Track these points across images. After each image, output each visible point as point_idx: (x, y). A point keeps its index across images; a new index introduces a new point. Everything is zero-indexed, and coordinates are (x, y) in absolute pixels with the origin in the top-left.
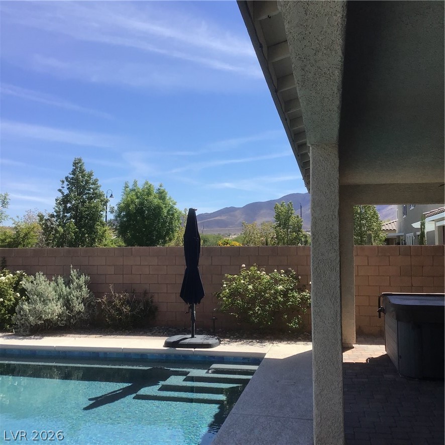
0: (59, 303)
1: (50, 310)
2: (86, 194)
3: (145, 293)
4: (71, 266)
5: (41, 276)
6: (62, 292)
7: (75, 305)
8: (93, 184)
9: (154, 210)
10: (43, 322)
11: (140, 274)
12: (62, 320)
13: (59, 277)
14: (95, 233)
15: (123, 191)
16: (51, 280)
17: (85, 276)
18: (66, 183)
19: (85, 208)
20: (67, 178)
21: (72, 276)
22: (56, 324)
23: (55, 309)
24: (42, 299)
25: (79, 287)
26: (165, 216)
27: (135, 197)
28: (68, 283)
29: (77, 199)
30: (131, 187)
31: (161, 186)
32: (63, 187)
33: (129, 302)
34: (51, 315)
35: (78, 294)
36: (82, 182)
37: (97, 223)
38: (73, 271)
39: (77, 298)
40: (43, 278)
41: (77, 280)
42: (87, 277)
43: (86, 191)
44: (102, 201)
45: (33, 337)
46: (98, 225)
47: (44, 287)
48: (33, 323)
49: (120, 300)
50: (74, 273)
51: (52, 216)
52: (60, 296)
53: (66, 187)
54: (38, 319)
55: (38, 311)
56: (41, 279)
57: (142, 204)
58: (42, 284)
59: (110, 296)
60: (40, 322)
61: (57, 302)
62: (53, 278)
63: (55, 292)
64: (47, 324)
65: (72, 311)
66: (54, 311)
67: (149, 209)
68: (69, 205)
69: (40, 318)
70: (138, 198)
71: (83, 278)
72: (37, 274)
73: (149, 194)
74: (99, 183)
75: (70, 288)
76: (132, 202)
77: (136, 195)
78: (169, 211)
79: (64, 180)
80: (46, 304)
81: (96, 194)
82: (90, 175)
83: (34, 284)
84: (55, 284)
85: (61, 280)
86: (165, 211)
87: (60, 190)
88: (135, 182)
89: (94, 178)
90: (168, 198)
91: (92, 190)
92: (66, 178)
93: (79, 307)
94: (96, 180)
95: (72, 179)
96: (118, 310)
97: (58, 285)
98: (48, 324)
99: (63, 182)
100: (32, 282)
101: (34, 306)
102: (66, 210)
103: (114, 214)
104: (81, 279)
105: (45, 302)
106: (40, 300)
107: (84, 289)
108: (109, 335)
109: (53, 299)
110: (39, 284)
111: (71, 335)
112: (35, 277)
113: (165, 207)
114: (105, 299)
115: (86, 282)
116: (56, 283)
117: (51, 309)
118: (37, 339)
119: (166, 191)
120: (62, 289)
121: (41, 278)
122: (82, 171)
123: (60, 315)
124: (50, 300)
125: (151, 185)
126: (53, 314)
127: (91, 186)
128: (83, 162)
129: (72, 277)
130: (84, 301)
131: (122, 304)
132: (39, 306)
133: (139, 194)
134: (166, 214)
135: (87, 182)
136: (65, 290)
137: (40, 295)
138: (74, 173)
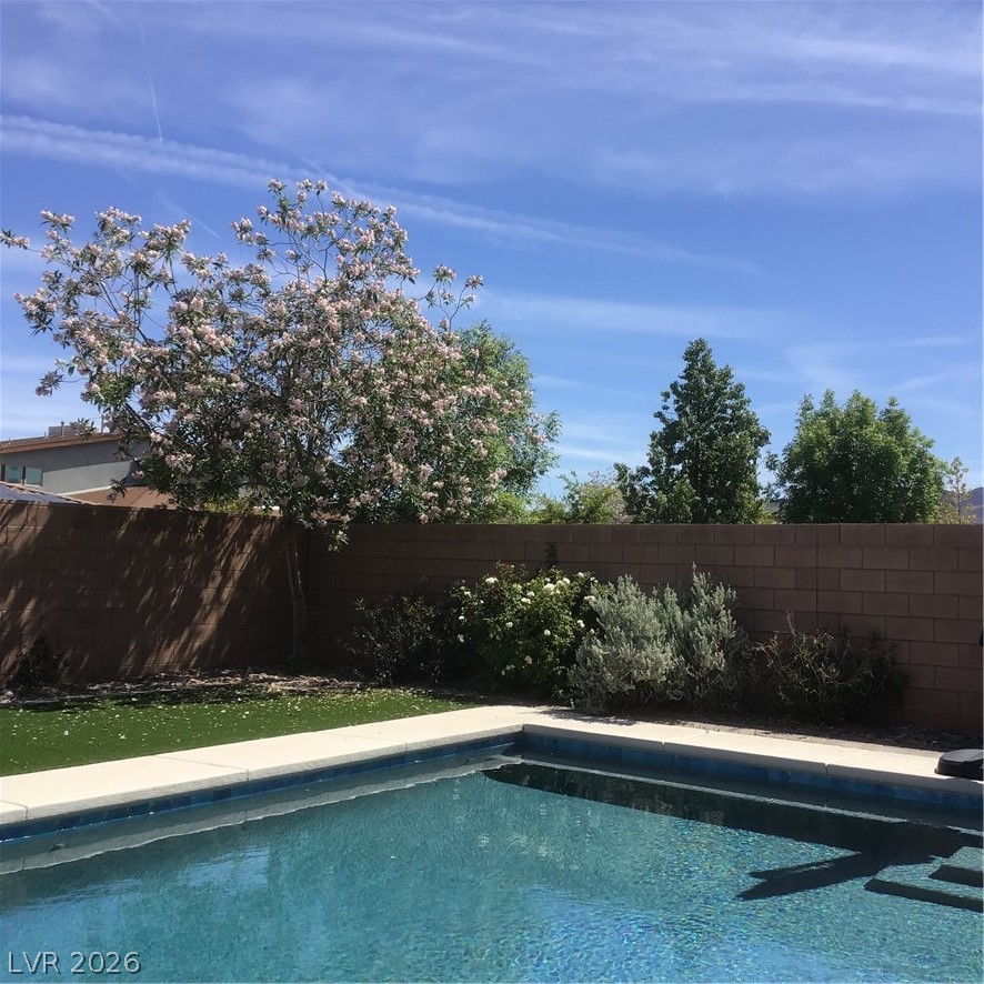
0: (668, 648)
1: (649, 661)
2: (716, 421)
3: (875, 638)
4: (694, 566)
5: (628, 584)
6: (675, 622)
7: (703, 653)
8: (734, 396)
9: (877, 459)
10: (633, 687)
11: (862, 592)
12: (676, 687)
13: (668, 588)
14: (737, 507)
15: (798, 417)
16: (649, 595)
17: (726, 590)
18: (673, 397)
19: (716, 450)
20: (674, 386)
21: (695, 587)
22: (662, 695)
23: (661, 658)
24: (632, 635)
25: (713, 614)
26: (904, 476)
27: (826, 430)
28: (687, 603)
29: (695, 430)
30: (817, 407)
31: (892, 404)
32: (666, 408)
33: (833, 659)
34: (652, 673)
35: (712, 628)
36: (707, 392)
37: (743, 485)
38: (698, 576)
39: (710, 639)
40: (632, 589)
41: (707, 598)
42: (729, 591)
43: (717, 415)
44: (753, 435)
45: (612, 719)
46: (744, 490)
47: (634, 608)
48: (613, 689)
49: (812, 649)
50: (699, 580)
51: (645, 471)
52: (670, 632)
53: (673, 407)
54: (624, 680)
55: (624, 661)
56: (629, 592)
57: (844, 445)
58: (631, 602)
59: (787, 640)
60: (627, 687)
61: (664, 643)
62: (655, 592)
63: (660, 622)
64: (642, 693)
65: (698, 668)
66: (658, 663)
67: (863, 456)
68: (678, 445)
69: (629, 679)
70: (834, 432)
71: (720, 593)
72: (620, 578)
73: (863, 421)
74: (746, 395)
75: (691, 615)
76: (821, 442)
77: (831, 425)
78: (914, 462)
79: (670, 391)
80: (640, 648)
81: (739, 418)
82: (726, 375)
83: (613, 601)
84: (659, 604)
85: (671, 596)
86: (904, 462)
87: (659, 415)
88: (829, 398)
89: (734, 382)
90: (910, 432)
91: (729, 411)
92: (671, 386)
93: (714, 659)
94: (740, 388)
95: (685, 387)
96: (809, 673)
97: (665, 607)
98: (645, 694)
99: (667, 395)
100: (610, 598)
101: (614, 649)
102: (674, 458)
103: (777, 471)
104: (716, 595)
105: (638, 642)
106: (628, 637)
107: (724, 619)
108: (786, 733)
109: (655, 637)
110: (623, 601)
111: (697, 724)
112: (616, 587)
113: (904, 453)
114: (774, 645)
115: (728, 603)
116: (661, 602)
117: (652, 660)
118: (621, 724)
119: (907, 414)
120: (674, 616)
121: (629, 588)
122: (707, 369)
123: (671, 675)
124: (648, 639)
125: (867, 401)
126: (657, 670)
127: (728, 402)
128: (708, 347)
129: (696, 591)
130: (724, 645)
131: (819, 661)
132: (626, 650)
133: (838, 423)
134: (905, 471)
135: (719, 392)
136: (681, 618)
137: (626, 625)
138: (688, 375)
